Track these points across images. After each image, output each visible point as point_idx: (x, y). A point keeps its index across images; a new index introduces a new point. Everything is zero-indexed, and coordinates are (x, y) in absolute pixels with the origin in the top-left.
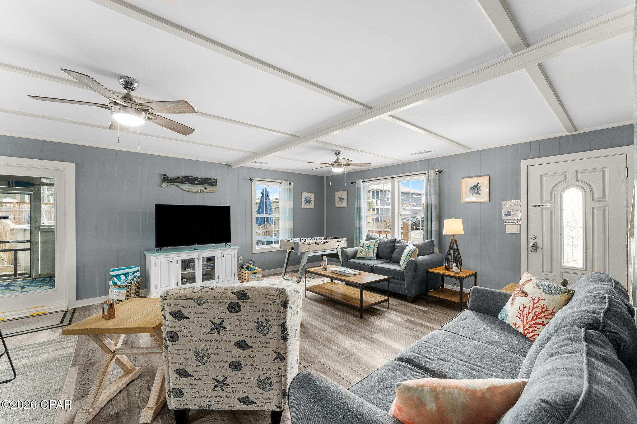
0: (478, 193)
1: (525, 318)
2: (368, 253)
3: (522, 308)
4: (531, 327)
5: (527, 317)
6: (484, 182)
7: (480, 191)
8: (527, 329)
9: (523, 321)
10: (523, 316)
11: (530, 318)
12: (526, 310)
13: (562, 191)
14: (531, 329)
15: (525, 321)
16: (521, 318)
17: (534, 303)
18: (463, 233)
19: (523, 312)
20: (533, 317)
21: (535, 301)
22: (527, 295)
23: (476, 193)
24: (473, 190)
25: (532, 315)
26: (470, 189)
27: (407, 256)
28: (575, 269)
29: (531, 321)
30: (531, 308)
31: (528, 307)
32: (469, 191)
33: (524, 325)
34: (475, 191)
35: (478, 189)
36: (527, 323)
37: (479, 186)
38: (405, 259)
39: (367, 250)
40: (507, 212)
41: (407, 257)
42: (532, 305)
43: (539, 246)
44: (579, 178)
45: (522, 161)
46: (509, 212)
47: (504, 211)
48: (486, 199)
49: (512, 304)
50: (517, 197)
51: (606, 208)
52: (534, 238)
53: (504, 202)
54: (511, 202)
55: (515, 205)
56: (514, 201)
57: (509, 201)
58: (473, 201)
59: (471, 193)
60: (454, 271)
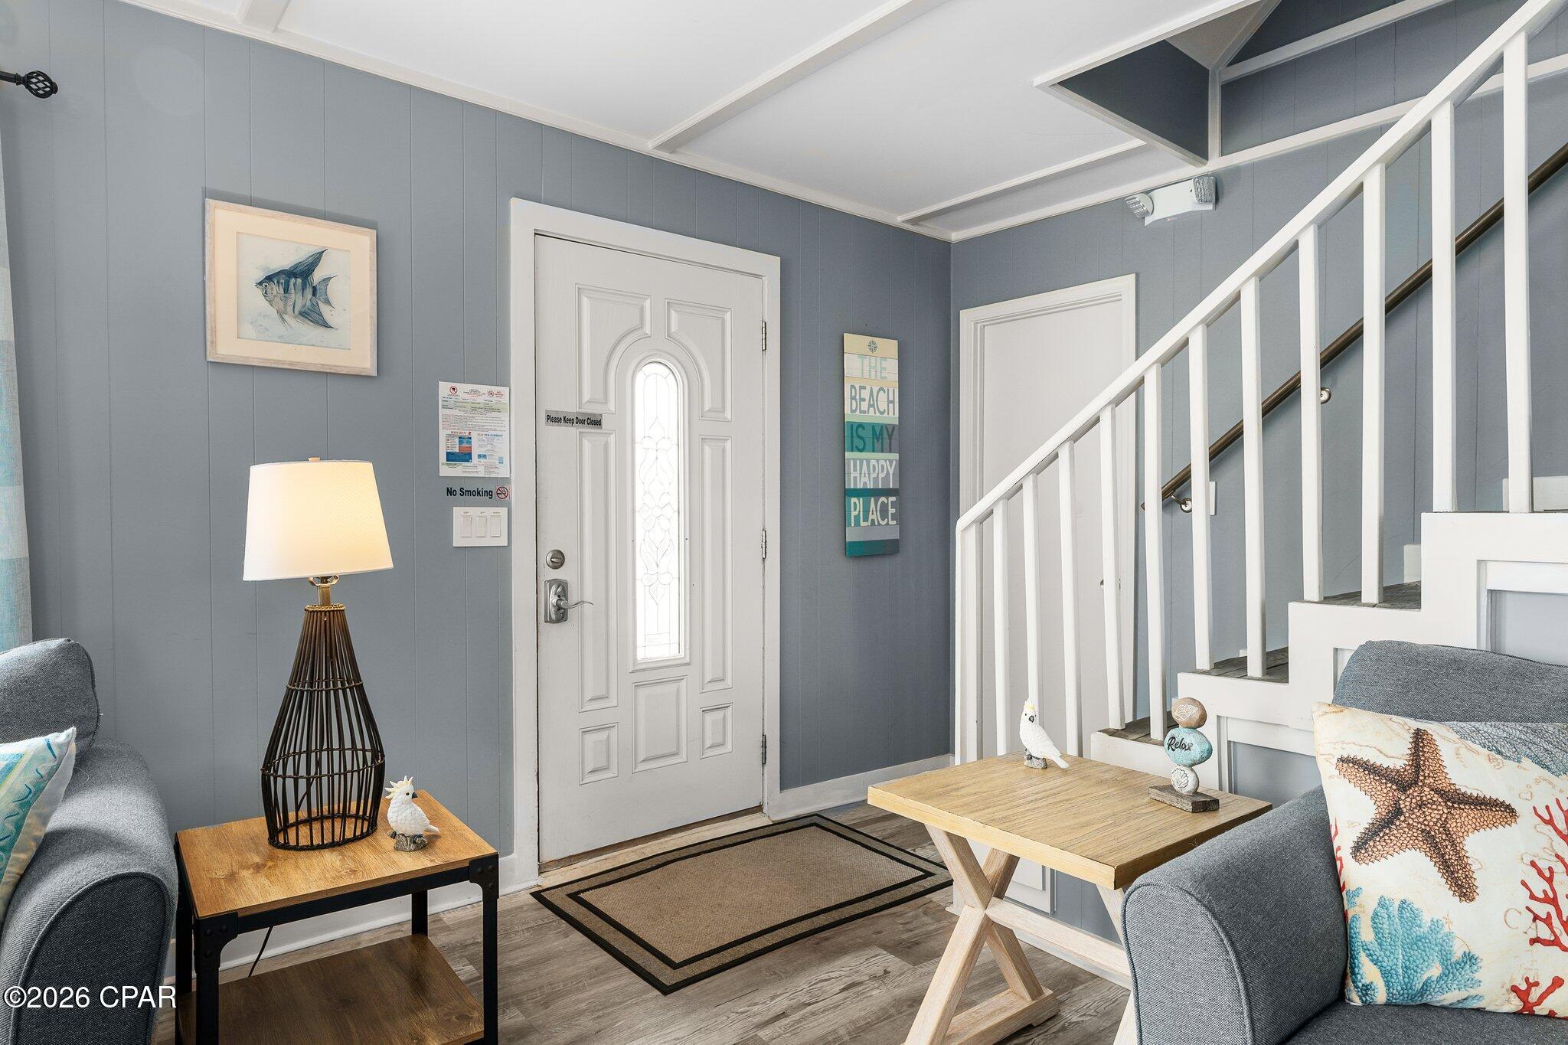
0: (313, 316)
6: (349, 256)
7: (324, 309)
13: (634, 372)
17: (1566, 839)
18: (387, 563)
22: (1509, 810)
23: (304, 314)
24: (286, 290)
26: (270, 279)
28: (660, 668)
32: (259, 292)
34: (298, 300)
35: (315, 289)
37: (317, 276)
40: (457, 440)
43: (573, 596)
44: (673, 329)
45: (513, 200)
46: (465, 440)
47: (443, 434)
48: (360, 357)
49: (1462, 885)
50: (495, 372)
51: (728, 444)
52: (558, 560)
53: (444, 388)
54: (475, 392)
55: (489, 409)
56: (484, 389)
57: (463, 388)
58: (283, 362)
59: (273, 311)
60: (394, 835)
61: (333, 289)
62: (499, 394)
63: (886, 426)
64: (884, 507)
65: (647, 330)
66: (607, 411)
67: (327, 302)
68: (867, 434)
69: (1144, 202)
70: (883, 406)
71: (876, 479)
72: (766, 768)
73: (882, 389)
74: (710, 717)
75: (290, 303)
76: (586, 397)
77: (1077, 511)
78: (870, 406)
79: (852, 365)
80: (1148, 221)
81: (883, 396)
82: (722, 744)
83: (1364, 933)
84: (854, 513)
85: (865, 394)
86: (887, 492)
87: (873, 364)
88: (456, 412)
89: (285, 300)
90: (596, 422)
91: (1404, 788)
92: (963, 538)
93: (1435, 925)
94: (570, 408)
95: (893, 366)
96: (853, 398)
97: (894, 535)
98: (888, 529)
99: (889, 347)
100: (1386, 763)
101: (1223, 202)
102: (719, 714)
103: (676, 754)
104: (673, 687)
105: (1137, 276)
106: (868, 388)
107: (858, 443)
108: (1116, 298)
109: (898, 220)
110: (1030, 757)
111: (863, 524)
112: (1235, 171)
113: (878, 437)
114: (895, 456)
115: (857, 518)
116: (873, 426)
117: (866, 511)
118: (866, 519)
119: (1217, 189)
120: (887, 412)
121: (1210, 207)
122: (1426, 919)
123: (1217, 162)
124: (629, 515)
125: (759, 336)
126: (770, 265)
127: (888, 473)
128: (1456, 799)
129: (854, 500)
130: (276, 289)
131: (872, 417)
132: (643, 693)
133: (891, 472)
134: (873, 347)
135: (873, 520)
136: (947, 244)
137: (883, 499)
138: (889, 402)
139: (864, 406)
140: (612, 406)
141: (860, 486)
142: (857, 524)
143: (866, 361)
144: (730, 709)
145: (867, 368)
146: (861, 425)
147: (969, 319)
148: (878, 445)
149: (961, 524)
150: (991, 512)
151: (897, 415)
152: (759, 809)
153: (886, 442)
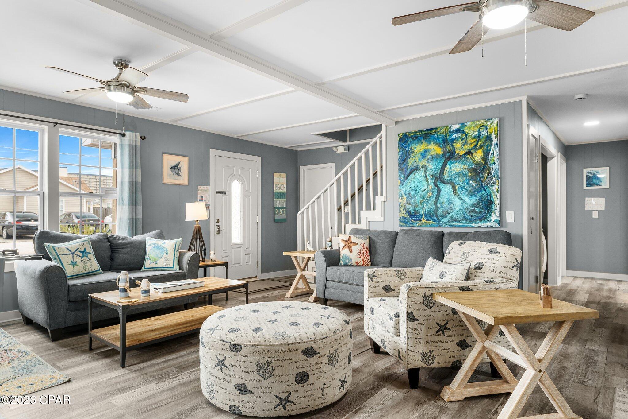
0: (178, 174)
1: (363, 256)
2: (89, 264)
3: (359, 251)
4: (367, 259)
5: (363, 255)
6: (184, 163)
7: (180, 172)
8: (365, 261)
9: (362, 258)
10: (362, 255)
11: (365, 255)
12: (362, 251)
13: (232, 182)
14: (367, 260)
15: (363, 257)
16: (360, 257)
17: (363, 247)
19: (360, 253)
20: (366, 254)
21: (363, 245)
22: (357, 244)
23: (177, 174)
25: (365, 252)
26: (172, 168)
27: (175, 251)
28: (237, 245)
29: (366, 256)
30: (363, 250)
31: (361, 250)
33: (363, 259)
34: (176, 171)
35: (179, 169)
36: (364, 258)
37: (179, 167)
38: (174, 256)
39: (85, 258)
41: (174, 253)
42: (362, 248)
43: (221, 229)
44: (239, 173)
45: (211, 150)
46: (202, 197)
47: (198, 196)
48: (186, 182)
49: (351, 252)
50: (207, 183)
51: (250, 197)
52: (218, 221)
53: (199, 187)
54: (204, 187)
55: (206, 191)
56: (205, 187)
57: (202, 187)
58: (174, 183)
59: (172, 174)
60: (211, 260)
61: (181, 169)
62: (208, 188)
63: (283, 193)
64: (283, 211)
65: (235, 173)
66: (227, 190)
67: (180, 171)
68: (279, 195)
69: (335, 149)
70: (282, 189)
71: (281, 205)
72: (258, 268)
73: (282, 185)
74: (246, 256)
75: (175, 172)
76: (223, 188)
77: (325, 212)
78: (280, 188)
79: (276, 179)
80: (337, 153)
81: (282, 186)
82: (249, 262)
83: (341, 258)
84: (276, 213)
85: (279, 186)
86: (283, 208)
87: (280, 179)
88: (201, 192)
89: (174, 171)
90: (225, 193)
91: (347, 242)
92: (299, 217)
93: (348, 256)
94: (221, 190)
95: (285, 180)
96: (276, 187)
97: (285, 217)
98: (284, 216)
99: (284, 175)
100: (345, 240)
101: (350, 150)
102: (248, 256)
103: (240, 263)
104: (239, 249)
105: (335, 163)
106: (279, 185)
107: (277, 197)
108: (331, 167)
109: (286, 147)
110: (308, 250)
111: (278, 215)
112: (352, 145)
113: (281, 195)
114: (285, 200)
115: (277, 213)
116: (280, 193)
117: (279, 212)
118: (279, 214)
119: (349, 148)
120: (284, 190)
121: (347, 152)
122: (347, 256)
123: (348, 143)
124: (231, 212)
125: (257, 174)
126: (259, 159)
127: (284, 204)
128: (352, 243)
129: (276, 209)
130: (173, 170)
131: (280, 191)
132: (233, 250)
133: (284, 203)
134: (280, 175)
135: (280, 214)
136: (297, 151)
137: (283, 209)
138: (284, 188)
139: (279, 189)
140: (228, 190)
141: (278, 206)
142: (277, 215)
143: (279, 179)
144: (250, 255)
145: (279, 180)
146: (278, 193)
147: (302, 168)
148: (281, 197)
149: (299, 213)
150: (304, 212)
151: (286, 190)
152: (256, 277)
153: (283, 197)
